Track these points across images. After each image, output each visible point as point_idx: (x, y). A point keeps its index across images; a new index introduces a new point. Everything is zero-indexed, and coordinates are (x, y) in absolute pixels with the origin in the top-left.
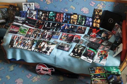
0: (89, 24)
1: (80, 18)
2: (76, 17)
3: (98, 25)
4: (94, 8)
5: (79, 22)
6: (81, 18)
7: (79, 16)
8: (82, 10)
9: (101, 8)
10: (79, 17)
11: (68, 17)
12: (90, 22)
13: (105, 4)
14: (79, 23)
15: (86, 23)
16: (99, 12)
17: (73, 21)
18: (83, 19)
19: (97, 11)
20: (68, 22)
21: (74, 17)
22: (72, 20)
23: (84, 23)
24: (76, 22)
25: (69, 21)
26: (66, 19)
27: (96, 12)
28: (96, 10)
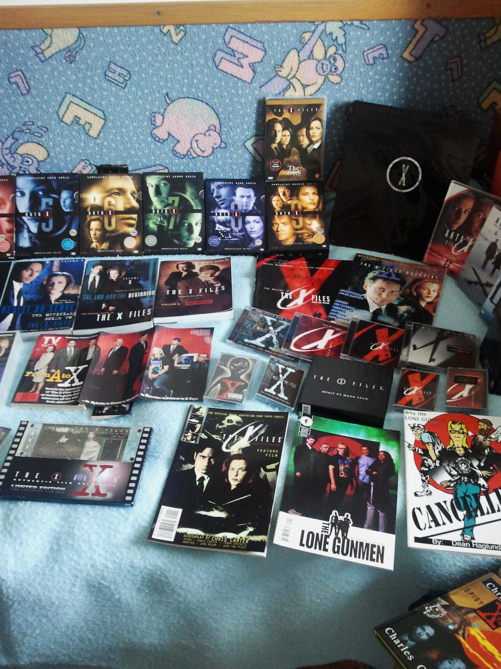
0: (244, 229)
1: (158, 192)
2: (121, 192)
3: (315, 225)
4: (259, 94)
5: (160, 227)
6: (171, 194)
7: (151, 182)
8: (161, 133)
9: (310, 91)
10: (151, 191)
11: (57, 201)
12: (244, 214)
13: (338, 46)
14: (161, 232)
15: (219, 227)
16: (296, 120)
17: (103, 229)
18: (183, 200)
19: (286, 115)
20: (68, 244)
21: (110, 193)
22: (94, 225)
23: (197, 230)
24: (132, 231)
25: (73, 232)
26: (40, 220)
27: (278, 127)
28: (278, 109)
